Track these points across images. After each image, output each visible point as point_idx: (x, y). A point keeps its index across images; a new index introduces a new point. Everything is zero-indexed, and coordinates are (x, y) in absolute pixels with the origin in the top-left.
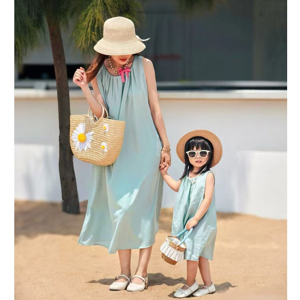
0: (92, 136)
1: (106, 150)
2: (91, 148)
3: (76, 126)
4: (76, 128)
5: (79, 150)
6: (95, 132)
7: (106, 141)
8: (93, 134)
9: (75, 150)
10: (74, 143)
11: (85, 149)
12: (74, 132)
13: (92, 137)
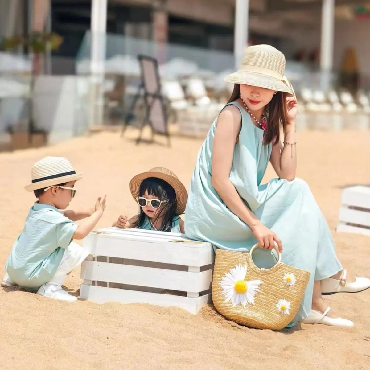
0: (259, 286)
1: (287, 312)
2: (254, 304)
3: (230, 268)
4: (230, 270)
5: (231, 303)
6: (265, 282)
7: (288, 299)
8: (261, 285)
9: (225, 302)
10: (223, 292)
11: (244, 304)
12: (226, 275)
13: (258, 289)
